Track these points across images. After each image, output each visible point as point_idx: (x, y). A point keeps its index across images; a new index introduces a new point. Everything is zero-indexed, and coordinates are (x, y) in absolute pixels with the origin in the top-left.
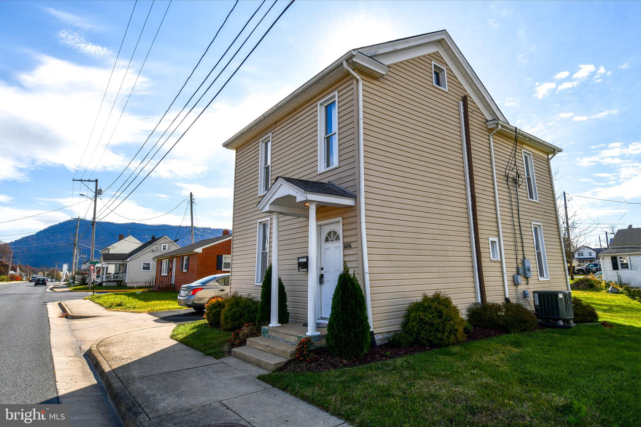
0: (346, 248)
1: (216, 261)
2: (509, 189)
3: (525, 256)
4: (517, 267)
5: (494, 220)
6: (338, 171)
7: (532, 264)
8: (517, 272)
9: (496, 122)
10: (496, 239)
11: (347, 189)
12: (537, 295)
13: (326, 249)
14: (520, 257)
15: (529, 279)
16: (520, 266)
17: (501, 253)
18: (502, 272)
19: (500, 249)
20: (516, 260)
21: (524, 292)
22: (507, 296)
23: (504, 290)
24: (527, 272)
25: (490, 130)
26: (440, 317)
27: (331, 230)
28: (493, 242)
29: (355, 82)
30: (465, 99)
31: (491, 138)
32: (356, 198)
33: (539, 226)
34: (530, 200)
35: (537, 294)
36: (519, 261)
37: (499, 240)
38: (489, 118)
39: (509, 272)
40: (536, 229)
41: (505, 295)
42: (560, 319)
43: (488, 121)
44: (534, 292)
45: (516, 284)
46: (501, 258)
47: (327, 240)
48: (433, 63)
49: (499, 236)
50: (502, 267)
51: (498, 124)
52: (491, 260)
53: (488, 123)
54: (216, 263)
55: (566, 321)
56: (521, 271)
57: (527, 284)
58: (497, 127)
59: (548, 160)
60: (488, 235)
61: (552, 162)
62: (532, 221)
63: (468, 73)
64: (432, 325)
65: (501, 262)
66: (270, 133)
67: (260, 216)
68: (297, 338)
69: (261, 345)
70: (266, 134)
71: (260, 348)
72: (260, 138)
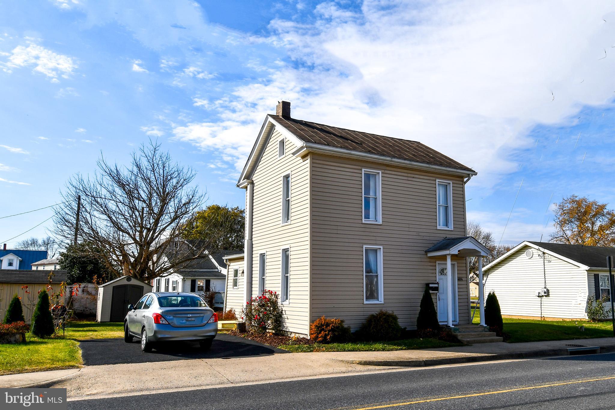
0: (459, 280)
6: (452, 233)
13: (440, 279)
66: (380, 171)
67: (366, 241)
68: (483, 328)
69: (473, 335)
70: (370, 167)
71: (473, 336)
72: (362, 166)
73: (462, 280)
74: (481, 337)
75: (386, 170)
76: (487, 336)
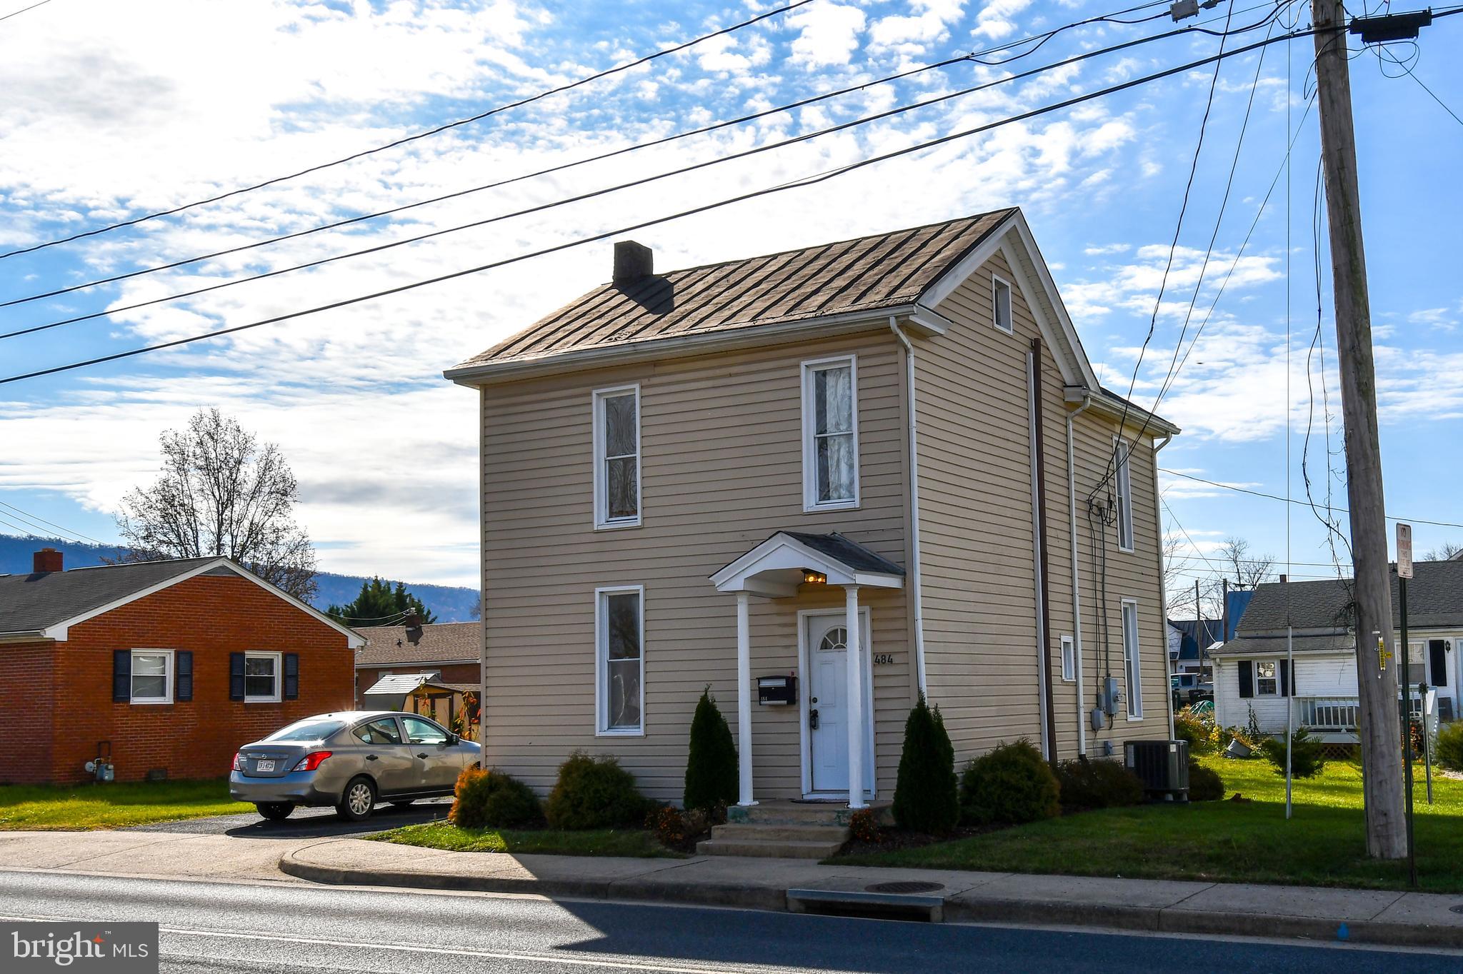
0: (879, 662)
1: (110, 670)
2: (1092, 529)
3: (1110, 671)
4: (1097, 695)
5: (1068, 599)
6: (858, 515)
7: (1119, 687)
8: (1097, 704)
9: (1084, 393)
10: (1069, 639)
11: (882, 554)
12: (1131, 748)
13: (825, 663)
14: (1102, 673)
15: (1114, 718)
16: (1102, 691)
17: (1076, 667)
18: (1077, 704)
19: (1076, 658)
20: (1095, 679)
21: (1106, 743)
22: (1083, 752)
23: (1078, 740)
24: (1113, 704)
25: (1071, 406)
26: (1030, 778)
27: (836, 628)
28: (1066, 644)
29: (902, 352)
30: (1036, 346)
31: (1071, 422)
32: (905, 574)
33: (1132, 604)
34: (1121, 549)
35: (1133, 746)
36: (1100, 680)
37: (1075, 640)
38: (1069, 379)
39: (1086, 702)
40: (1126, 609)
41: (1079, 749)
42: (1169, 792)
43: (1066, 386)
44: (1126, 744)
45: (1094, 727)
46: (1076, 677)
47: (825, 646)
48: (995, 277)
49: (1074, 632)
50: (1077, 695)
51: (1085, 397)
52: (1063, 681)
53: (1066, 390)
54: (109, 678)
55: (1178, 795)
56: (1103, 704)
57: (1110, 728)
58: (1084, 402)
59: (1153, 452)
60: (1060, 631)
61: (1159, 457)
62: (1122, 596)
63: (1045, 291)
64: (1019, 790)
65: (1076, 685)
66: (635, 383)
67: (601, 577)
68: (835, 815)
69: (761, 832)
70: (617, 381)
71: (758, 836)
72: (592, 385)
73: (891, 662)
74: (788, 838)
75: (654, 376)
76: (808, 840)
